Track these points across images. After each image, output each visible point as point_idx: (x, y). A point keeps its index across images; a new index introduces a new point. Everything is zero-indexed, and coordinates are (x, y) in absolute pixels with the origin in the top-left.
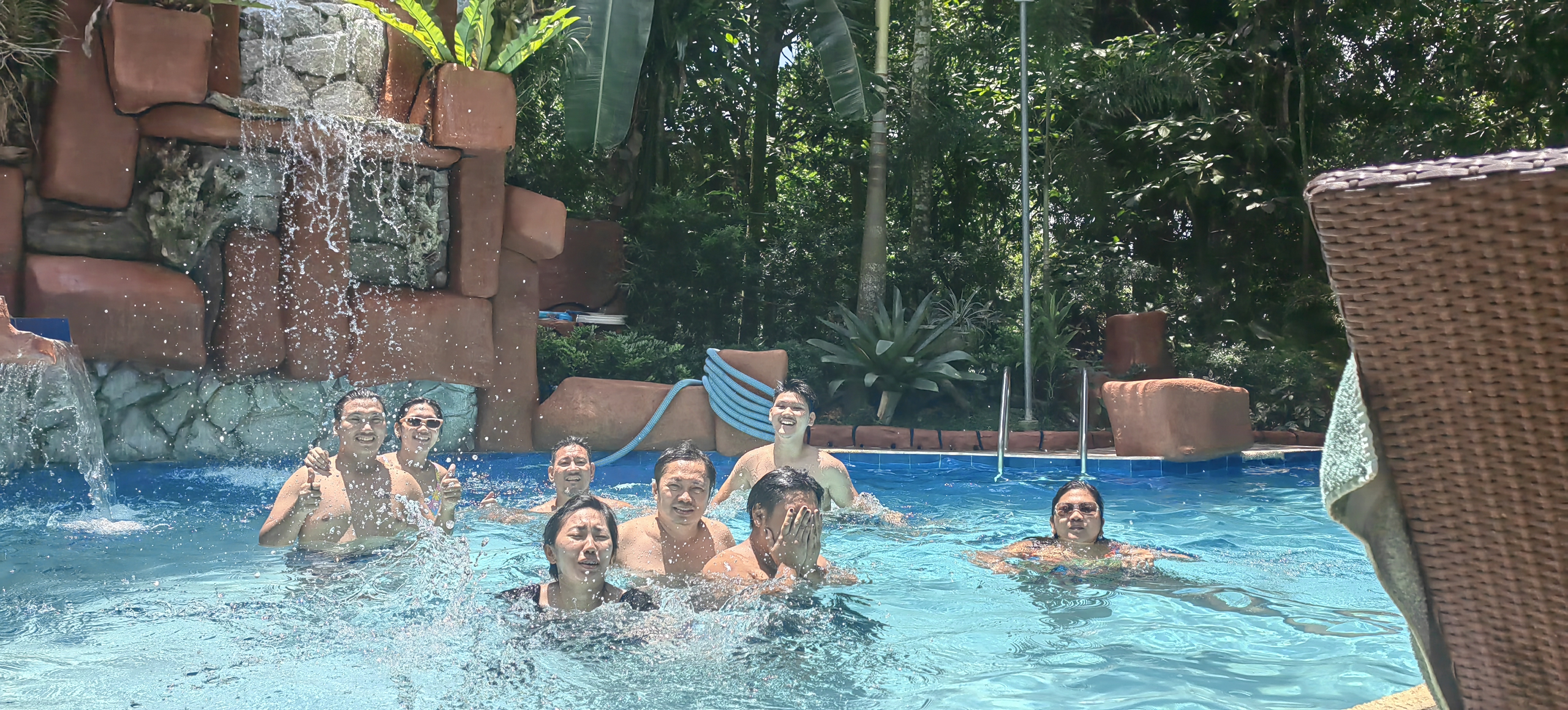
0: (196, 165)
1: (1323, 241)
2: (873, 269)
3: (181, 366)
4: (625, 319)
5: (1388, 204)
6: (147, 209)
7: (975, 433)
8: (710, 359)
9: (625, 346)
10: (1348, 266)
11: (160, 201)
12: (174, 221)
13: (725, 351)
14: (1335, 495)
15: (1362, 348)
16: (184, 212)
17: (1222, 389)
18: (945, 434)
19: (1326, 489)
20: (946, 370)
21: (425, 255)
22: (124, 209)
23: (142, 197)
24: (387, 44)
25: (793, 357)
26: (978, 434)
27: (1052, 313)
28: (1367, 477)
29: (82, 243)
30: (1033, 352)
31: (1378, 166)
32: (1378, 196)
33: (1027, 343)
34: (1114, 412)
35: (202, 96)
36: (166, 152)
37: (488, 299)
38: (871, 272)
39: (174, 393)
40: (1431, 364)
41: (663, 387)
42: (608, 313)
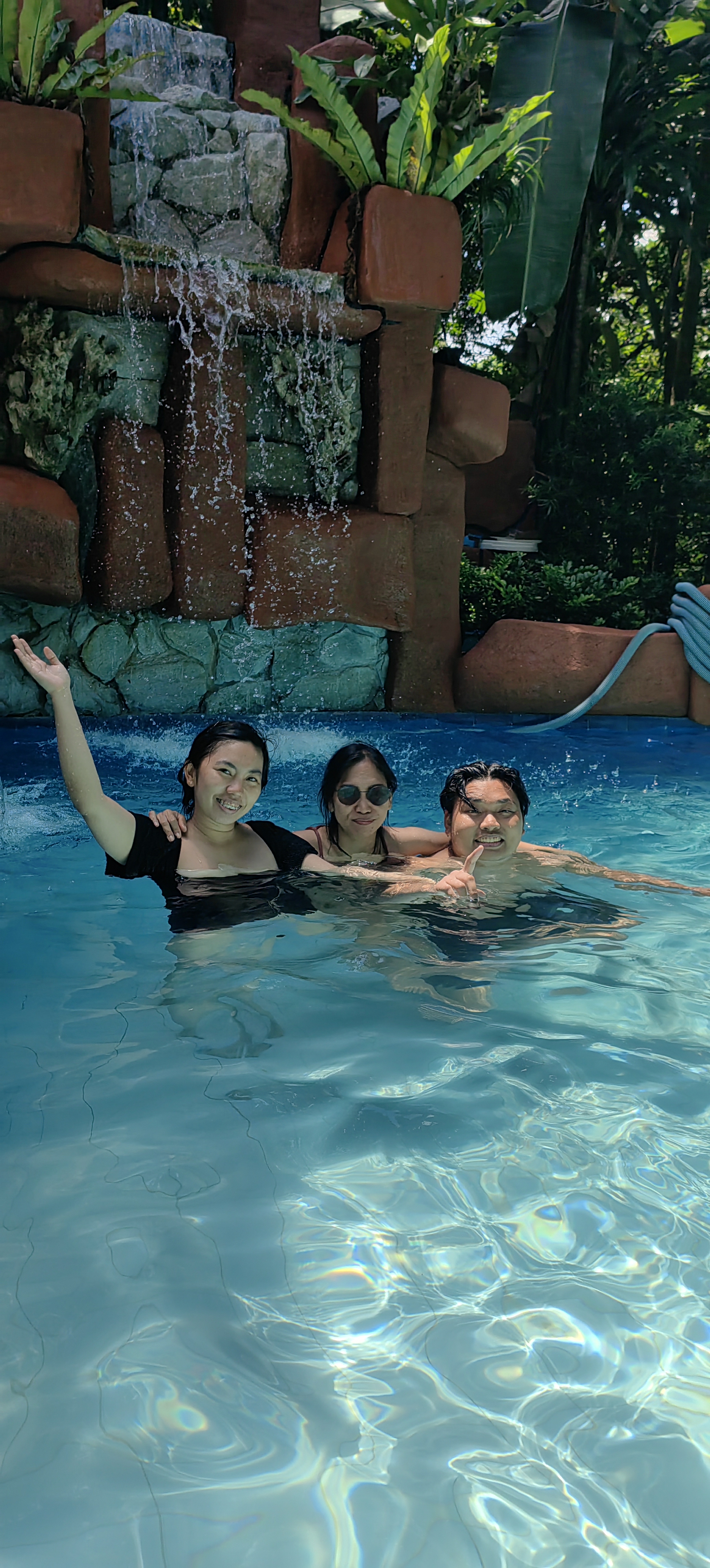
0: (62, 335)
3: (53, 599)
4: (539, 545)
8: (683, 596)
9: (568, 579)
11: (22, 384)
12: (39, 409)
16: (50, 397)
21: (336, 458)
24: (290, 163)
35: (73, 232)
36: (26, 317)
37: (409, 516)
39: (45, 634)
41: (623, 634)
42: (518, 538)
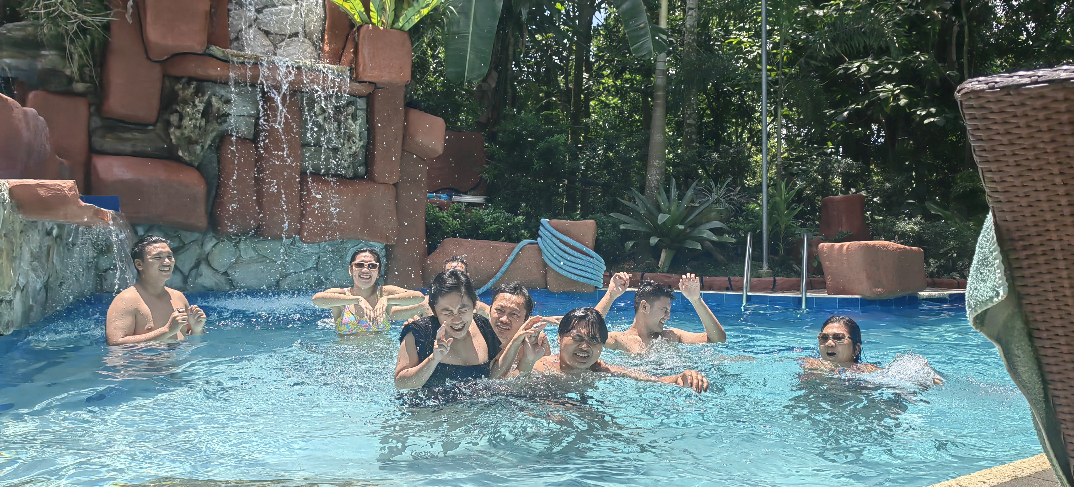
0: (200, 95)
1: (968, 128)
2: (656, 164)
3: (191, 229)
4: (486, 199)
5: (1016, 100)
6: (168, 124)
7: (727, 279)
8: (543, 226)
9: (485, 217)
10: (986, 145)
11: (178, 119)
12: (186, 132)
13: (553, 221)
14: (976, 311)
15: (998, 205)
16: (192, 126)
17: (904, 248)
18: (706, 279)
19: (970, 307)
20: (707, 234)
21: (350, 155)
22: (154, 124)
23: (166, 117)
24: (325, 13)
25: (600, 225)
26: (729, 279)
27: (783, 196)
28: (1000, 298)
29: (128, 147)
30: (769, 223)
31: (1009, 73)
32: (1010, 94)
33: (765, 216)
34: (826, 264)
35: (204, 48)
36: (181, 86)
37: (393, 185)
38: (655, 167)
39: (187, 247)
40: (1048, 216)
41: (512, 245)
42: (474, 195)
